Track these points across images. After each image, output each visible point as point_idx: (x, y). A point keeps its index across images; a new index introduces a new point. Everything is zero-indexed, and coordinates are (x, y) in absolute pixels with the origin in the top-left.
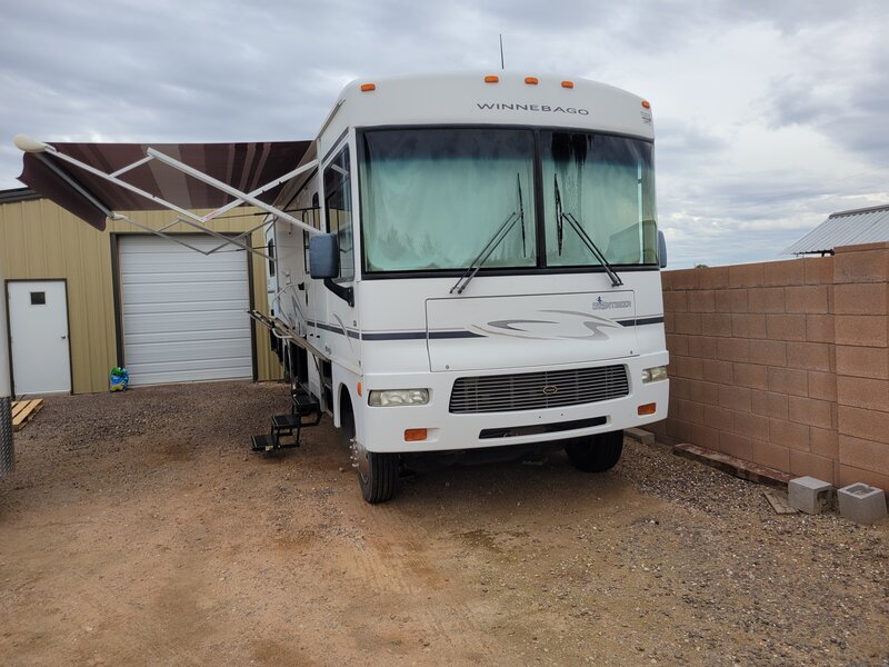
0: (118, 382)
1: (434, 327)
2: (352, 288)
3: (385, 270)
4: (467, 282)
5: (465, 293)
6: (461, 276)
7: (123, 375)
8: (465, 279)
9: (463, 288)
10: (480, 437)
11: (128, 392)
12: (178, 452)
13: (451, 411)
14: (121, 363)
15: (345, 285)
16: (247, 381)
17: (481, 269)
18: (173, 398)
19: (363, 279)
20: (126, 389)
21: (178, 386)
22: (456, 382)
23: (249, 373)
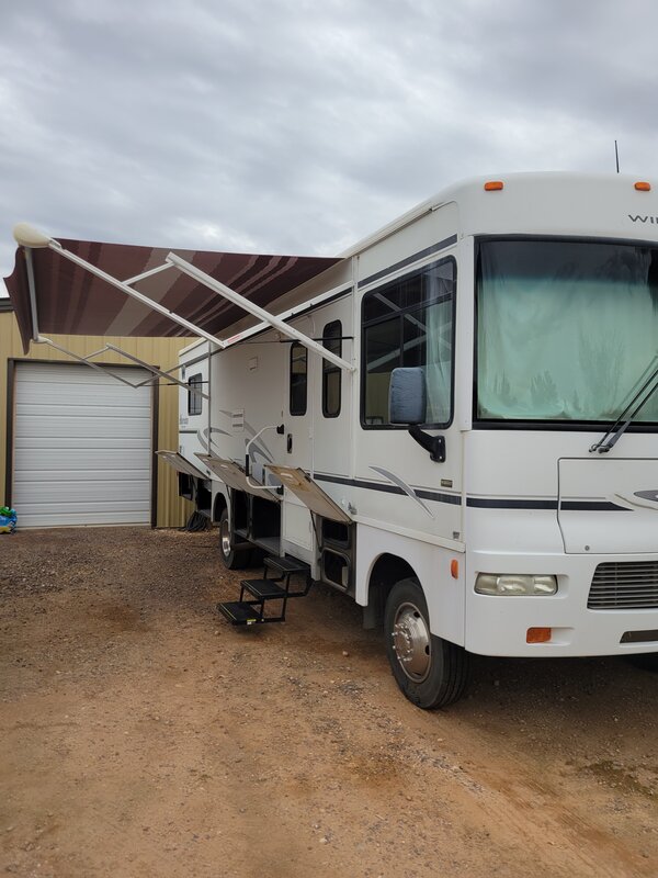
0: (5, 523)
1: (569, 494)
2: (443, 438)
3: (505, 418)
4: (615, 439)
5: (612, 453)
6: (607, 431)
7: (11, 516)
8: (612, 435)
9: (610, 445)
10: (621, 642)
11: (17, 535)
12: (124, 618)
13: (590, 605)
14: (8, 502)
15: (432, 433)
16: (144, 528)
17: (632, 423)
18: (72, 545)
19: (474, 427)
20: (13, 531)
21: (70, 530)
22: (597, 569)
23: (146, 518)
